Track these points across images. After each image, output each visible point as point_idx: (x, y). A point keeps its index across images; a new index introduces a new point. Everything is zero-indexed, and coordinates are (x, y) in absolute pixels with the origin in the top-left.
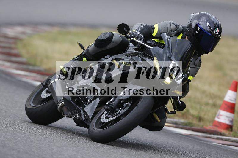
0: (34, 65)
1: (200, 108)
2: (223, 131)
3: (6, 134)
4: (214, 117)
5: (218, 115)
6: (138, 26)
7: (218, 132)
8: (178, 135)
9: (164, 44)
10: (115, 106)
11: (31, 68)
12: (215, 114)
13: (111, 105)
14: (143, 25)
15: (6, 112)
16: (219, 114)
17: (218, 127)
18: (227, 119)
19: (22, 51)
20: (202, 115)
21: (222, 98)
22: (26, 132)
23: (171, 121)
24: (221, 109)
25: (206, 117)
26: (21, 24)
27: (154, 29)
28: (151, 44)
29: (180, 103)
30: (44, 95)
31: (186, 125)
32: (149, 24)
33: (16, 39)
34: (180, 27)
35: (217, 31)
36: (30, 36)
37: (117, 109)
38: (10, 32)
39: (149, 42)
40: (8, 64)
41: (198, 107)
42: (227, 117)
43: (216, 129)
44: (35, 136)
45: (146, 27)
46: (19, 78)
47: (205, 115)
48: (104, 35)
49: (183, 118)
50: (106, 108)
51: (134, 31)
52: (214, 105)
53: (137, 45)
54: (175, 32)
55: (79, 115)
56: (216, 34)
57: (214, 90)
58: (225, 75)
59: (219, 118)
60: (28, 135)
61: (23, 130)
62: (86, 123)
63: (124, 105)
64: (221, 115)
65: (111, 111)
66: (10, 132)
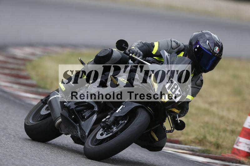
0: (44, 88)
1: (219, 135)
2: (242, 159)
3: (14, 160)
4: (233, 144)
5: (237, 143)
6: (137, 43)
7: (237, 160)
8: (195, 163)
9: (163, 62)
10: (111, 122)
11: (40, 90)
12: (234, 141)
13: (107, 121)
14: (143, 43)
15: (14, 136)
16: (238, 141)
17: (237, 154)
18: (247, 146)
19: (32, 74)
20: (220, 141)
21: (241, 124)
22: (35, 158)
23: (187, 148)
24: (240, 136)
25: (224, 144)
26: (31, 45)
27: (154, 46)
28: (150, 60)
29: (179, 121)
30: (44, 112)
31: (204, 152)
32: (149, 42)
33: (25, 60)
34: (181, 46)
35: (217, 50)
36: (40, 57)
37: (113, 126)
38: (19, 53)
39: (147, 58)
40: (16, 86)
41: (216, 133)
42: (246, 144)
43: (235, 157)
44: (45, 162)
45: (145, 44)
46: (28, 101)
47: (223, 142)
48: (103, 52)
49: (200, 145)
50: (102, 125)
51: (133, 47)
52: (233, 132)
53: (136, 62)
54: (176, 50)
55: (76, 132)
56: (215, 53)
57: (232, 115)
58: (244, 100)
59: (238, 146)
60: (37, 161)
61: (32, 156)
62: (82, 140)
63: (120, 122)
64: (240, 142)
65: (107, 128)
66: (19, 158)
